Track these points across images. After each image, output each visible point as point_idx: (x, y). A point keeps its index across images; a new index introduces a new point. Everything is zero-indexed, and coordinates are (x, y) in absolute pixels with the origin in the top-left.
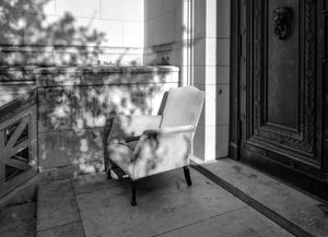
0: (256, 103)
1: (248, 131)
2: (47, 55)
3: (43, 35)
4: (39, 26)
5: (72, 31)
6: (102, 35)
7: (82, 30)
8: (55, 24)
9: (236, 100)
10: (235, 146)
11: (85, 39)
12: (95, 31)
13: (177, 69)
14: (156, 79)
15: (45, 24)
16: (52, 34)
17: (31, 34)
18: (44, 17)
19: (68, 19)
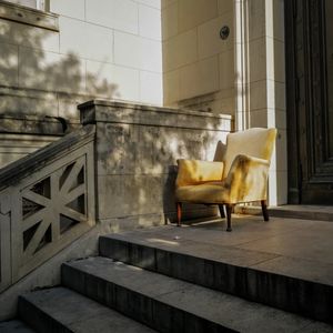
0: (317, 142)
1: (310, 171)
2: (47, 105)
3: (41, 78)
4: (35, 66)
5: (77, 78)
6: (114, 87)
7: (90, 78)
8: (55, 66)
9: (295, 145)
10: (296, 190)
11: (93, 90)
12: (105, 82)
13: (230, 117)
14: (210, 126)
15: (43, 64)
16: (52, 79)
17: (26, 76)
18: (41, 54)
19: (72, 61)
